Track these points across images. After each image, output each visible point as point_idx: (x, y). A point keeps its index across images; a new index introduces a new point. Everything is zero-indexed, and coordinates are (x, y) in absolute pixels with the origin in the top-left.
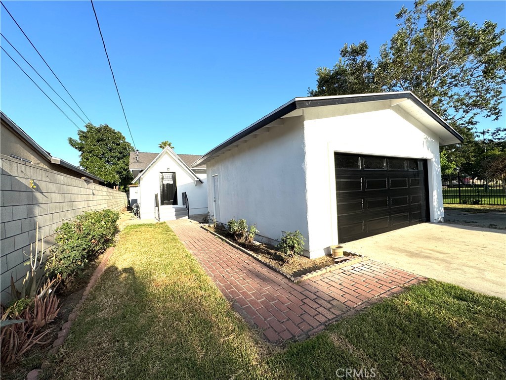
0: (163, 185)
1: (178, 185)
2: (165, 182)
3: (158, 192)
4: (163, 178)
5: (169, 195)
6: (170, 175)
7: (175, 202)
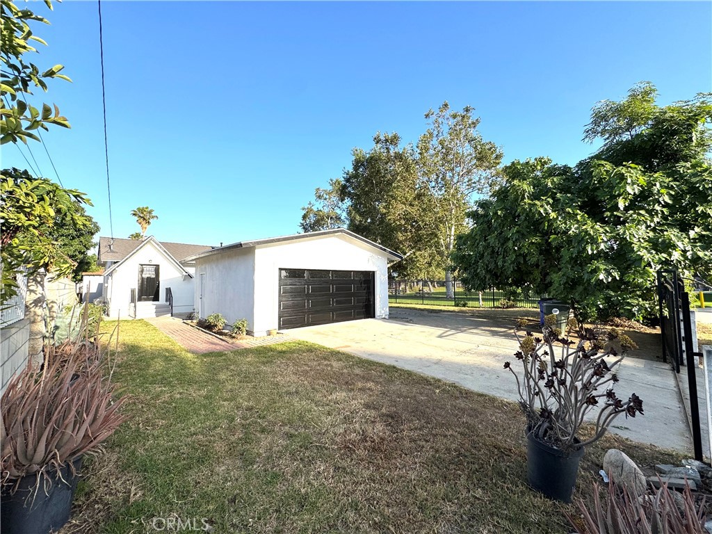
0: (143, 279)
1: (161, 279)
2: (145, 276)
3: (136, 286)
4: (142, 271)
5: (149, 289)
6: (153, 268)
7: (156, 298)
